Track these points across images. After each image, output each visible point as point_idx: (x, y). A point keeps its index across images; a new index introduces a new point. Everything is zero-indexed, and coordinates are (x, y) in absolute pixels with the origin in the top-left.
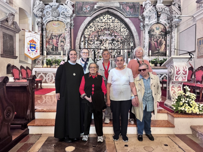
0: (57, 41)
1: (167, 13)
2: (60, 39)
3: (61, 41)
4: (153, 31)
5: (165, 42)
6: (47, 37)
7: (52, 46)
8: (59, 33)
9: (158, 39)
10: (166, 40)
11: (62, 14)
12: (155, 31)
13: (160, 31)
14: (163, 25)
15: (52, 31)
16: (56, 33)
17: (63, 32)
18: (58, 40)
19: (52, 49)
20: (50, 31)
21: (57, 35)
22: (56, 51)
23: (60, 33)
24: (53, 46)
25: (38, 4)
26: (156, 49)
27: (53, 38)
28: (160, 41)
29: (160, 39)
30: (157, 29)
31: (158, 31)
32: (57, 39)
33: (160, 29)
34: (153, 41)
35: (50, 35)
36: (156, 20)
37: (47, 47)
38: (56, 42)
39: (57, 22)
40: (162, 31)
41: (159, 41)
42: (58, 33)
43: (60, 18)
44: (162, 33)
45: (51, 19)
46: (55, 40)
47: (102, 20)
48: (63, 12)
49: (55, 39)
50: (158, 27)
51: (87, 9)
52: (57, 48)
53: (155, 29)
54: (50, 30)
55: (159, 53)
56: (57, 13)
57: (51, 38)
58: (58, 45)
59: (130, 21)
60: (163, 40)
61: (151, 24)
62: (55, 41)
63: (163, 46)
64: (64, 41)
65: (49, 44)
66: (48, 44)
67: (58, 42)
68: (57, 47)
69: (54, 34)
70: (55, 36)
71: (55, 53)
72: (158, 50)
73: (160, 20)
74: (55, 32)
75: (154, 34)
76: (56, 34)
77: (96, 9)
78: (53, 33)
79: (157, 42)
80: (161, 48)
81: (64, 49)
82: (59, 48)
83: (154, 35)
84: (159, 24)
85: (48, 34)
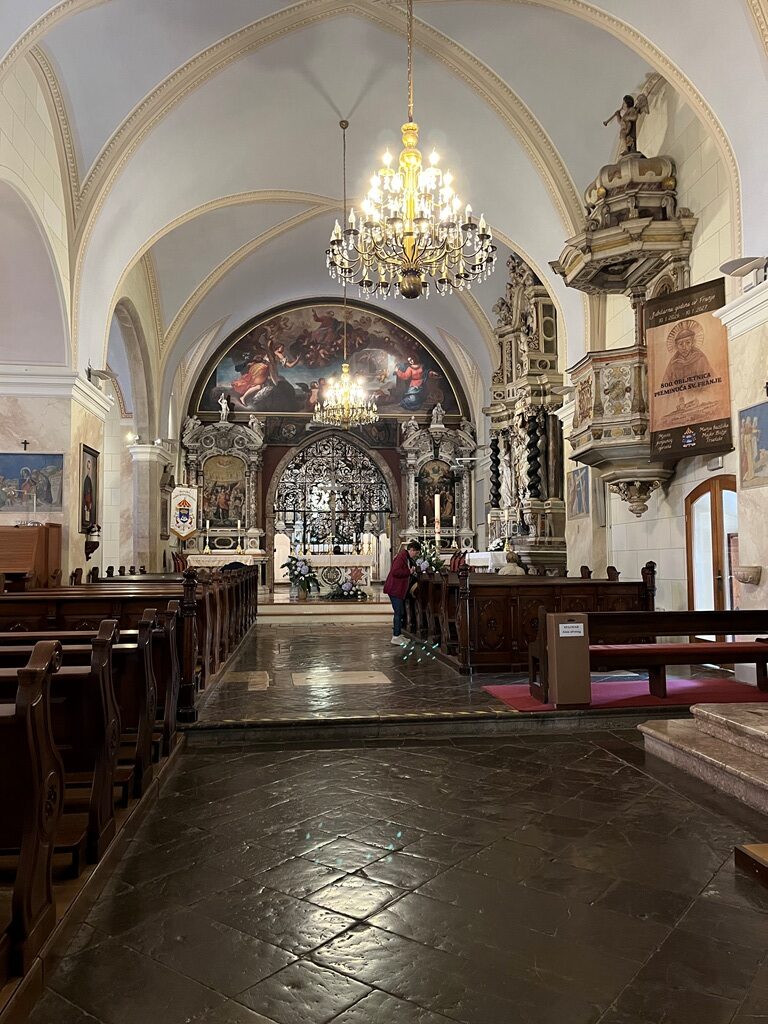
0: (227, 498)
2: (234, 492)
3: (236, 498)
4: (428, 475)
5: (451, 497)
6: (206, 488)
7: (216, 508)
8: (231, 482)
10: (455, 494)
11: (238, 443)
12: (431, 475)
13: (442, 475)
14: (445, 463)
15: (215, 478)
16: (224, 479)
17: (240, 478)
18: (230, 496)
19: (216, 514)
20: (211, 477)
21: (226, 485)
22: (224, 518)
23: (235, 480)
24: (218, 507)
25: (191, 425)
27: (217, 491)
28: (442, 496)
29: (442, 492)
30: (436, 472)
31: (437, 475)
32: (226, 494)
33: (440, 472)
34: (427, 496)
35: (211, 485)
36: (432, 454)
38: (225, 499)
39: (226, 459)
40: (444, 476)
42: (228, 480)
43: (236, 450)
44: (445, 479)
45: (214, 451)
46: (221, 496)
47: (321, 452)
48: (241, 439)
49: (222, 493)
50: (437, 468)
51: (289, 431)
52: (226, 512)
53: (431, 472)
56: (229, 441)
57: (215, 492)
58: (228, 506)
59: (379, 455)
60: (448, 493)
61: (422, 461)
62: (223, 497)
63: (449, 506)
64: (242, 498)
65: (210, 504)
66: (206, 503)
67: (229, 500)
68: (228, 511)
69: (220, 484)
70: (222, 487)
71: (222, 523)
73: (441, 454)
75: (430, 481)
77: (308, 433)
80: (444, 509)
81: (241, 513)
82: (232, 513)
83: (430, 484)
84: (438, 463)
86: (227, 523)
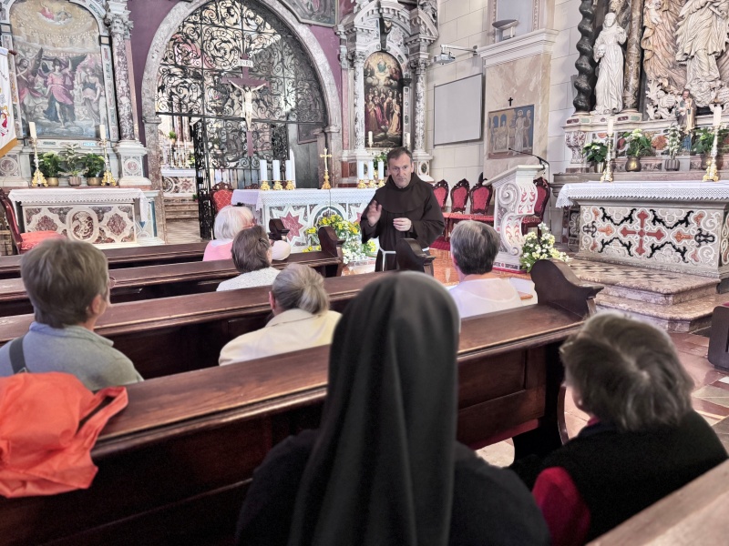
0: (68, 82)
1: (403, 25)
2: (81, 75)
4: (372, 73)
5: (398, 107)
6: (22, 60)
7: (47, 101)
8: (72, 53)
9: (382, 99)
10: (402, 102)
12: (376, 74)
13: (388, 75)
14: (394, 58)
15: (38, 41)
16: (60, 48)
17: (90, 48)
18: (72, 79)
19: (50, 113)
20: (29, 40)
21: (62, 57)
22: (66, 121)
23: (78, 50)
24: (52, 99)
26: (379, 128)
28: (389, 104)
29: (388, 100)
31: (382, 74)
32: (65, 75)
33: (387, 70)
34: (371, 103)
35: (31, 56)
36: (378, 42)
37: (26, 102)
38: (64, 85)
39: (58, 6)
41: (385, 104)
42: (67, 49)
44: (392, 81)
46: (56, 78)
49: (57, 72)
50: (382, 64)
52: (68, 110)
54: (28, 36)
55: (385, 138)
58: (72, 98)
59: (311, 35)
60: (394, 101)
62: (59, 81)
63: (395, 119)
65: (34, 93)
66: (26, 91)
67: (72, 87)
68: (71, 108)
69: (51, 55)
70: (56, 61)
71: (63, 129)
72: (383, 131)
73: (389, 44)
74: (54, 45)
75: (375, 82)
76: (60, 53)
78: (47, 50)
79: (380, 105)
80: (390, 125)
82: (80, 111)
83: (375, 86)
84: (384, 55)
85: (24, 52)
86: (73, 129)
